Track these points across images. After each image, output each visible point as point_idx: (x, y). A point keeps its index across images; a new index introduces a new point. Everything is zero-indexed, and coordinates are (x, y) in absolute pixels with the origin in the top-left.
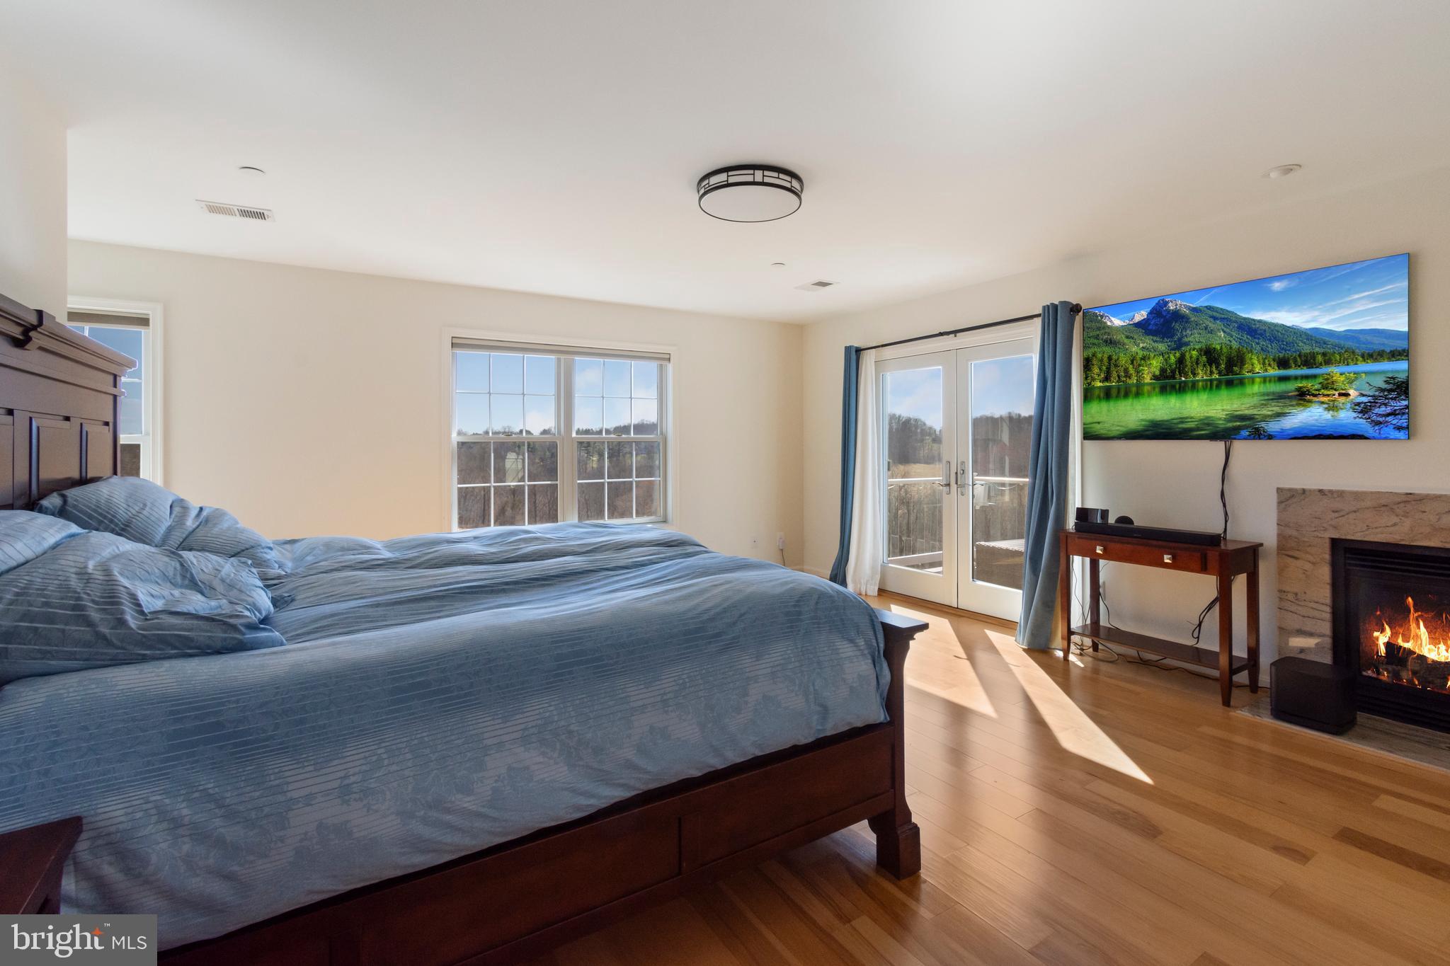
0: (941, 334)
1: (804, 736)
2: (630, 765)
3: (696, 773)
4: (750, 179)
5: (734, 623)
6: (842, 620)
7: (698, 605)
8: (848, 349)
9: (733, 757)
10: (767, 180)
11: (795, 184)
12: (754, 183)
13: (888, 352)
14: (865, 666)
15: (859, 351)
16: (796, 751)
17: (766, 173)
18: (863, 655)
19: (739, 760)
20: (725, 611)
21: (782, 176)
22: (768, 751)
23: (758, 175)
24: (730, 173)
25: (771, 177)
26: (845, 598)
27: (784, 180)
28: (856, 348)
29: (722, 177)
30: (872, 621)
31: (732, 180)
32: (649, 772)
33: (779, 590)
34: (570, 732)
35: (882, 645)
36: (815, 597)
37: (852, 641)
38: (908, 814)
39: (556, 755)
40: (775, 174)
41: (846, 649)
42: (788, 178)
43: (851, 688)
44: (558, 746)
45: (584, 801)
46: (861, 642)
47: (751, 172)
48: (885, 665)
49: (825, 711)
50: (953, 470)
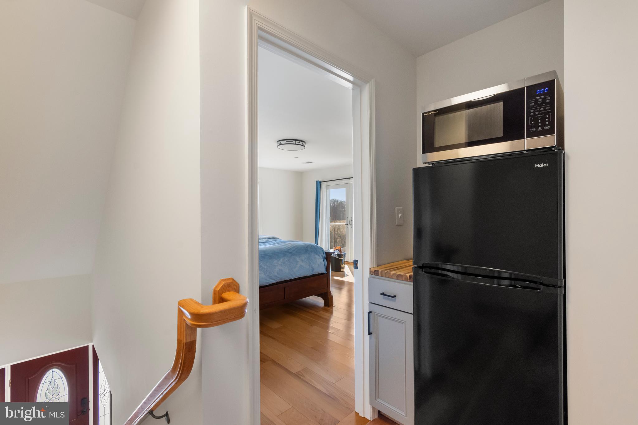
0: (345, 179)
1: (309, 274)
2: (275, 276)
3: (288, 279)
4: (292, 143)
5: (294, 250)
6: (316, 251)
7: (286, 247)
8: (317, 182)
9: (294, 277)
10: (296, 143)
11: (304, 144)
12: (293, 144)
13: (329, 183)
14: (322, 261)
15: (320, 182)
16: (306, 277)
17: (296, 141)
18: (321, 258)
19: (296, 278)
20: (292, 248)
21: (300, 142)
22: (302, 276)
23: (294, 142)
24: (287, 141)
25: (298, 142)
26: (317, 247)
27: (301, 143)
28: (320, 181)
29: (285, 142)
30: (323, 251)
31: (287, 143)
32: (279, 278)
33: (303, 245)
34: (265, 268)
35: (325, 256)
36: (311, 246)
37: (319, 255)
38: (331, 293)
39: (262, 272)
40: (299, 142)
41: (317, 257)
42: (302, 142)
43: (319, 265)
44: (263, 271)
45: (268, 282)
46: (321, 256)
47: (293, 141)
48: (326, 261)
49: (313, 269)
50: (349, 220)
